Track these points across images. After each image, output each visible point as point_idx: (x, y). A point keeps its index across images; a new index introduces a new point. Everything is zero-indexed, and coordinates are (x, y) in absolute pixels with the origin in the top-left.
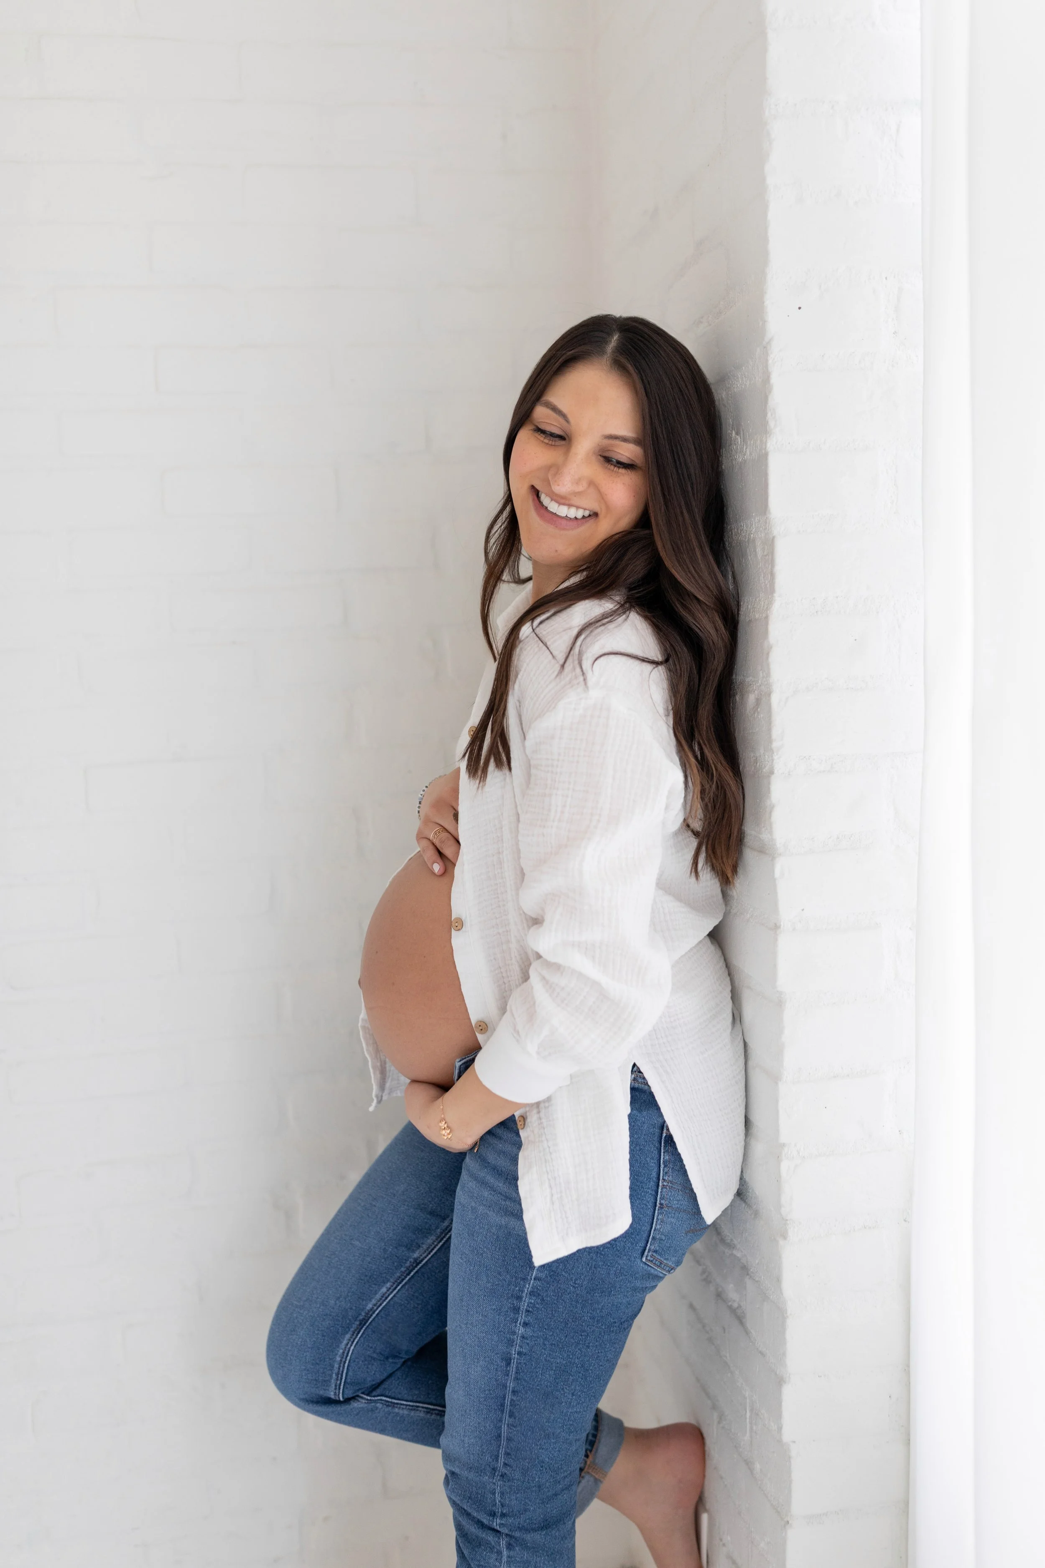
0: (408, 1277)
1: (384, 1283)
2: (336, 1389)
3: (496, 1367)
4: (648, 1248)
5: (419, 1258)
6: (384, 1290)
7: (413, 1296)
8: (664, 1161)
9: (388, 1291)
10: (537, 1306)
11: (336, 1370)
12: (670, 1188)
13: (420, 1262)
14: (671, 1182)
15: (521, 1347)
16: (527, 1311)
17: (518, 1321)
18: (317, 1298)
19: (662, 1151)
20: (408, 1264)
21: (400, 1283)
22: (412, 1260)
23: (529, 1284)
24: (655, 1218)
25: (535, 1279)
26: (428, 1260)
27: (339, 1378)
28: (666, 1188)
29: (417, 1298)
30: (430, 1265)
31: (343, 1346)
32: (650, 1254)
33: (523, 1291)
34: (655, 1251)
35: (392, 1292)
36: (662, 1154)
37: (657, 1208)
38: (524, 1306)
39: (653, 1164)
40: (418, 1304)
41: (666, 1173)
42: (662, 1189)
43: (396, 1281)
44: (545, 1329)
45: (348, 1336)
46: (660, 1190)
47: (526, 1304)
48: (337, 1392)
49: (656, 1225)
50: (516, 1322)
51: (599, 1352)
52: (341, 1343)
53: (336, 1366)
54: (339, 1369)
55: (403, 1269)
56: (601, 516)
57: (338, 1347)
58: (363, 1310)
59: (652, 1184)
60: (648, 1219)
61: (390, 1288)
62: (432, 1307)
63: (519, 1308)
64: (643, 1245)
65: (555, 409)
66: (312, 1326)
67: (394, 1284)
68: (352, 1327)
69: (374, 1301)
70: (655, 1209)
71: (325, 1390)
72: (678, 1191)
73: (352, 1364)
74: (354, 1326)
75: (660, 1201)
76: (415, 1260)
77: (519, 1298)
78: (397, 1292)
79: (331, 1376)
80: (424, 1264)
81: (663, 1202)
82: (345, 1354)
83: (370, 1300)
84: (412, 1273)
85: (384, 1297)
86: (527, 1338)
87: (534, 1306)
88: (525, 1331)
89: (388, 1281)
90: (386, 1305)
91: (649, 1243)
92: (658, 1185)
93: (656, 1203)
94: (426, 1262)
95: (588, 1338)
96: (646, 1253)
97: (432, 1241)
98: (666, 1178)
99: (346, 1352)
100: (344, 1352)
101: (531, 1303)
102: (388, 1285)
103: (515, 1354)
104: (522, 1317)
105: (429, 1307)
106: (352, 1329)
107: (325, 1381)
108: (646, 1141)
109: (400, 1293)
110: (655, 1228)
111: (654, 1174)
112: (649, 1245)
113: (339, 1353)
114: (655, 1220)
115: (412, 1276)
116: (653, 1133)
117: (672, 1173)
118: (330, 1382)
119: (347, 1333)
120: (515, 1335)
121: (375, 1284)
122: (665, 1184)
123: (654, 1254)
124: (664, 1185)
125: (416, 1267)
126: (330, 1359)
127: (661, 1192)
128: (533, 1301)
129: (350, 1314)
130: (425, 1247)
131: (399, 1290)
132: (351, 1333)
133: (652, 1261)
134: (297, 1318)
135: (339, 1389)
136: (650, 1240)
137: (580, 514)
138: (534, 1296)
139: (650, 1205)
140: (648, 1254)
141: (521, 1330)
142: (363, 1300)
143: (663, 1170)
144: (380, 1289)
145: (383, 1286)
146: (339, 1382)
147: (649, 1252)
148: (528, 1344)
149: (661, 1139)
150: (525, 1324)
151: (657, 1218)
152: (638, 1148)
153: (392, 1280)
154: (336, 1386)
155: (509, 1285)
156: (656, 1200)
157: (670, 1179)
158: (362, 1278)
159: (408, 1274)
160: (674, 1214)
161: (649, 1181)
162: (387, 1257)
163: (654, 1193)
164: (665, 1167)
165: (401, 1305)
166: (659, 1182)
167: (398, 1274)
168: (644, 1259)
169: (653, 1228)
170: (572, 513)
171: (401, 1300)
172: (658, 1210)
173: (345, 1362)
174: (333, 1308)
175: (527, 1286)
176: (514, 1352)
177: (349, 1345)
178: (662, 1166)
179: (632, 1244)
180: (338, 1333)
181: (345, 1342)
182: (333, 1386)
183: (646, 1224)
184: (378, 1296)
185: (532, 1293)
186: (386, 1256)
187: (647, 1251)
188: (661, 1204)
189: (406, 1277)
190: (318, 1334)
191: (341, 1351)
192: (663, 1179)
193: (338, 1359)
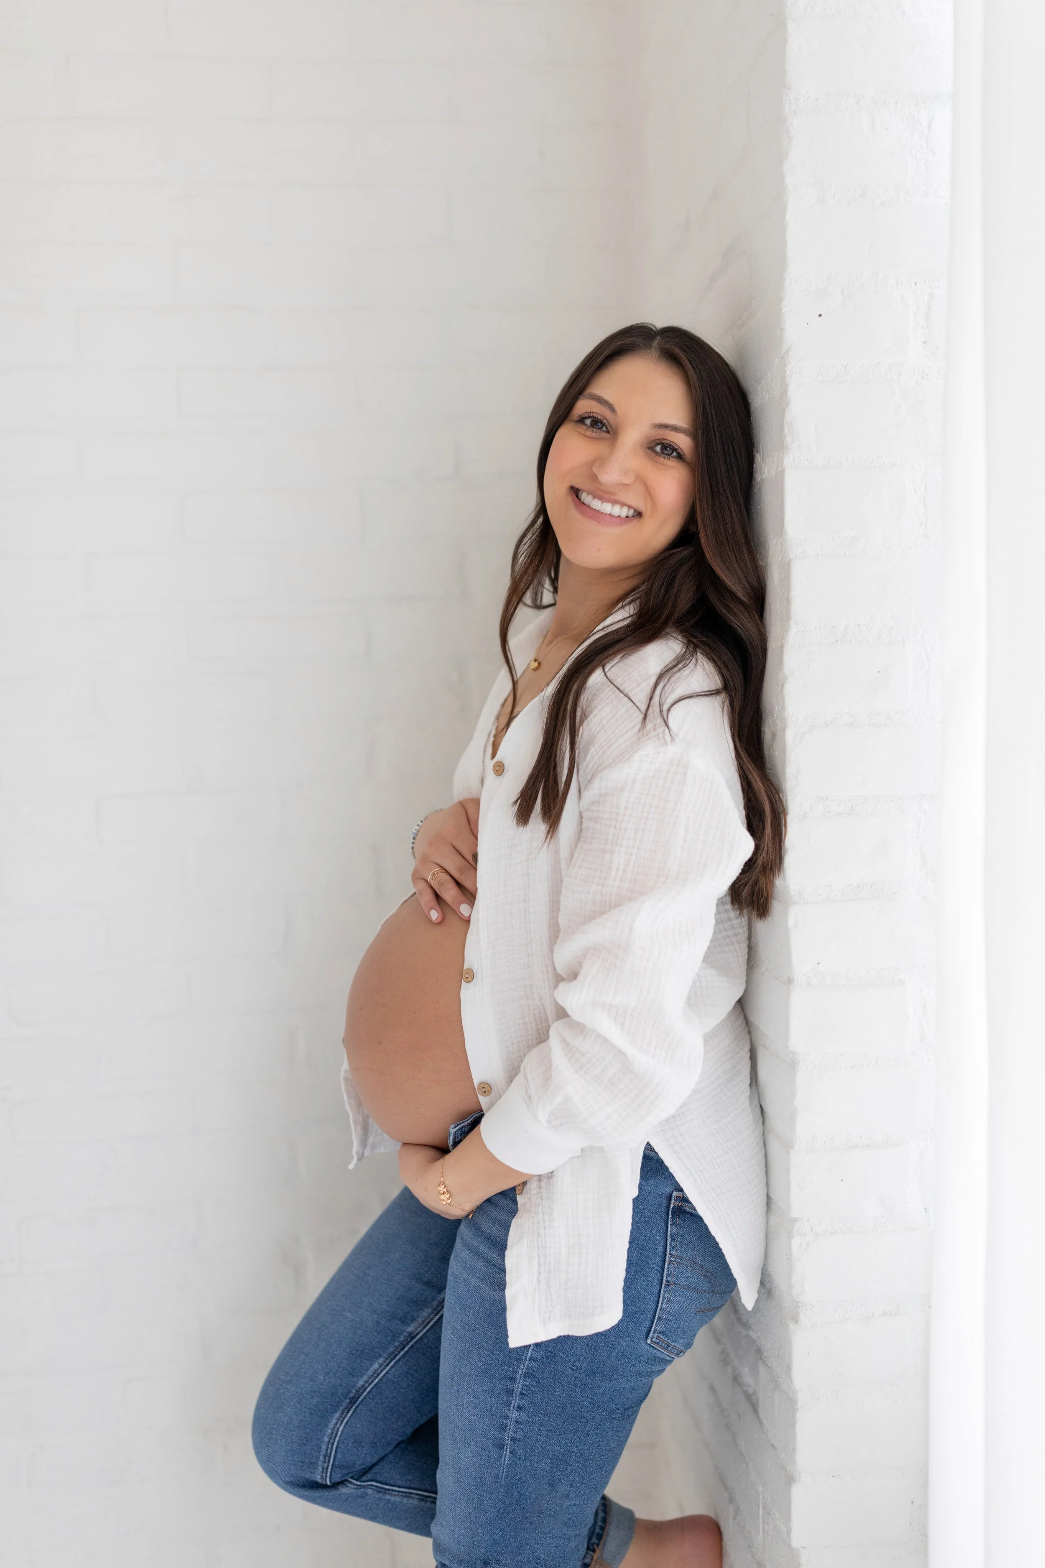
0: (402, 1353)
1: (377, 1358)
2: (322, 1472)
3: (488, 1453)
4: (653, 1329)
5: (414, 1332)
6: (376, 1366)
7: (407, 1373)
8: (671, 1235)
9: (380, 1367)
10: (532, 1389)
11: (323, 1452)
12: (677, 1264)
13: (414, 1337)
14: (679, 1257)
15: (514, 1432)
16: (521, 1394)
17: (511, 1405)
18: (305, 1373)
19: (670, 1223)
20: (402, 1338)
21: (393, 1359)
22: (406, 1334)
23: (524, 1364)
24: (661, 1296)
25: (530, 1360)
26: (423, 1335)
27: (327, 1461)
28: (674, 1264)
29: (411, 1375)
30: (425, 1340)
31: (331, 1425)
32: (656, 1335)
33: (517, 1373)
34: (662, 1333)
35: (384, 1368)
36: (669, 1226)
37: (663, 1285)
38: (518, 1388)
39: (659, 1237)
40: (413, 1382)
41: (674, 1247)
42: (669, 1265)
43: (389, 1357)
44: (541, 1413)
45: (337, 1415)
46: (666, 1266)
47: (520, 1387)
48: (324, 1475)
49: (662, 1303)
50: (509, 1406)
51: (600, 1441)
52: (329, 1421)
53: (324, 1447)
54: (327, 1450)
55: (397, 1344)
56: (646, 514)
57: (326, 1426)
58: (354, 1386)
59: (658, 1259)
60: (653, 1298)
61: (383, 1364)
62: (427, 1385)
63: (513, 1391)
64: (648, 1325)
65: (600, 400)
66: (299, 1403)
67: (387, 1359)
68: (341, 1406)
69: (365, 1378)
70: (661, 1286)
71: (311, 1473)
72: (687, 1268)
73: (341, 1446)
74: (344, 1404)
75: (666, 1278)
76: (410, 1334)
77: (513, 1380)
78: (390, 1369)
79: (318, 1458)
80: (419, 1339)
81: (670, 1279)
82: (334, 1435)
83: (362, 1377)
84: (406, 1349)
85: (376, 1373)
86: (520, 1423)
87: (529, 1389)
88: (519, 1415)
89: (380, 1356)
90: (378, 1382)
91: (655, 1323)
92: (665, 1261)
93: (662, 1280)
94: (422, 1337)
95: (588, 1425)
96: (651, 1335)
97: (427, 1314)
98: (673, 1253)
99: (335, 1432)
100: (332, 1433)
101: (525, 1385)
102: (381, 1360)
103: (508, 1440)
104: (516, 1401)
105: (424, 1385)
106: (342, 1408)
107: (311, 1463)
108: (652, 1213)
109: (393, 1370)
110: (661, 1308)
111: (661, 1249)
112: (654, 1326)
113: (328, 1434)
114: (661, 1299)
115: (407, 1352)
116: (659, 1203)
117: (680, 1247)
118: (317, 1464)
119: (336, 1411)
120: (508, 1419)
121: (367, 1360)
122: (672, 1259)
123: (660, 1336)
124: (671, 1261)
125: (410, 1341)
126: (318, 1439)
127: (668, 1268)
128: (527, 1383)
129: (340, 1391)
130: (420, 1320)
131: (392, 1367)
132: (340, 1411)
133: (657, 1343)
134: (284, 1394)
135: (327, 1472)
136: (656, 1320)
137: (624, 512)
138: (529, 1378)
139: (656, 1282)
140: (653, 1336)
141: (515, 1415)
142: (353, 1376)
143: (670, 1244)
144: (371, 1365)
145: (375, 1362)
146: (326, 1465)
147: (654, 1333)
148: (522, 1429)
149: (669, 1210)
150: (520, 1408)
151: (663, 1297)
152: (643, 1220)
153: (385, 1355)
154: (323, 1469)
155: (502, 1365)
156: (662, 1276)
157: (678, 1253)
158: (353, 1352)
159: (402, 1350)
160: (682, 1292)
161: (655, 1256)
162: (381, 1331)
163: (660, 1269)
164: (671, 1241)
165: (394, 1383)
166: (665, 1257)
167: (391, 1350)
168: (649, 1341)
169: (659, 1307)
170: (617, 510)
171: (395, 1377)
172: (665, 1288)
173: (333, 1444)
174: (322, 1385)
175: (522, 1367)
176: (507, 1437)
177: (338, 1425)
178: (669, 1239)
179: (636, 1324)
180: (326, 1411)
181: (334, 1421)
182: (320, 1469)
183: (652, 1303)
184: (370, 1373)
185: (526, 1375)
186: (379, 1329)
187: (652, 1332)
188: (668, 1281)
189: (399, 1352)
190: (305, 1412)
191: (330, 1431)
192: (670, 1254)
193: (326, 1439)
